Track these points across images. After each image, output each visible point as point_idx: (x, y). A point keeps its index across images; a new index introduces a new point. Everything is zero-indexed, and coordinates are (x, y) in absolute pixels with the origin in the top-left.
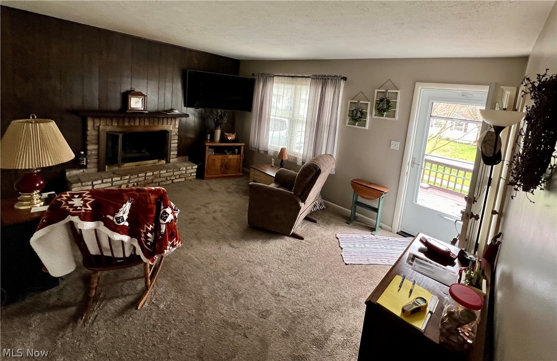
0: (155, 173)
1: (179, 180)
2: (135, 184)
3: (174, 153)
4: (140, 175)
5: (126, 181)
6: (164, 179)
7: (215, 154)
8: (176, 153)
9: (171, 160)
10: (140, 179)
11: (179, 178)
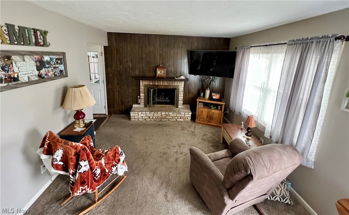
0: (166, 113)
1: (180, 120)
2: (157, 117)
3: (181, 102)
4: (159, 113)
5: (152, 115)
6: (171, 118)
7: (203, 108)
8: (182, 102)
9: (179, 106)
10: (159, 115)
11: (180, 118)
